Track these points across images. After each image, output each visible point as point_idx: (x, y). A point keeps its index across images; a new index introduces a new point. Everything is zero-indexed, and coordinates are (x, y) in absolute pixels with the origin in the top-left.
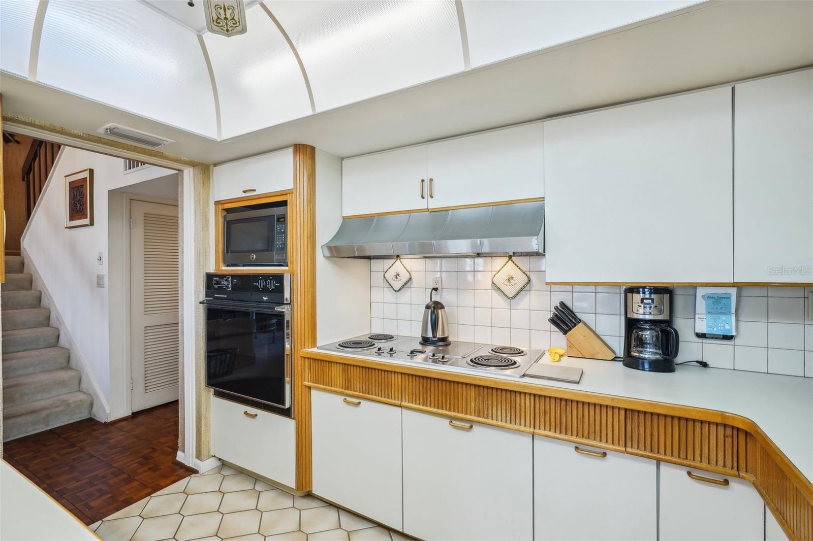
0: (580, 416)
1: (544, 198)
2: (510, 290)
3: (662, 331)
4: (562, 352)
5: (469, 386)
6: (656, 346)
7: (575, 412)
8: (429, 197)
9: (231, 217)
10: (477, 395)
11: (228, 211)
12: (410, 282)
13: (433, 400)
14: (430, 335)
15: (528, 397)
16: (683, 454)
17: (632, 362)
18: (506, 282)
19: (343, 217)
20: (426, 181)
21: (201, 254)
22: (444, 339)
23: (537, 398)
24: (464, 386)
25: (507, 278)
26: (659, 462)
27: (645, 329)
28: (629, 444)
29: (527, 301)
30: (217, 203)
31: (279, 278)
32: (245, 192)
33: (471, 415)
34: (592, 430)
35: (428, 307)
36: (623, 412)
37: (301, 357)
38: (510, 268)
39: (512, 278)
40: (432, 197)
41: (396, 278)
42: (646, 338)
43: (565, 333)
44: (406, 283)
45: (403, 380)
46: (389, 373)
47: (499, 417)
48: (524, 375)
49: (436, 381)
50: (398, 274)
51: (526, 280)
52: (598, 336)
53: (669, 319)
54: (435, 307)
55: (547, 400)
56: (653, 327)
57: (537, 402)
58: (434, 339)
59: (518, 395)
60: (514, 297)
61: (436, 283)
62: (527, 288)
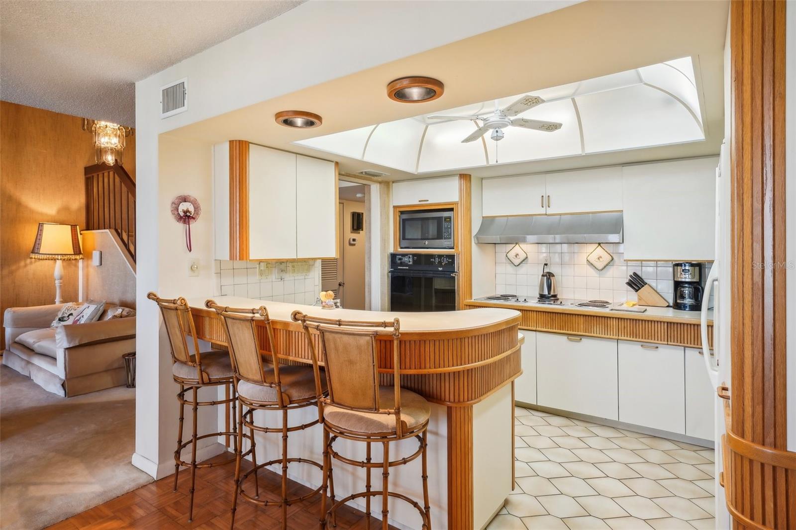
0: (644, 328)
1: (622, 211)
2: (600, 265)
3: (695, 288)
4: (635, 303)
5: (579, 316)
6: (690, 298)
7: (641, 326)
8: (547, 206)
9: (405, 216)
10: (585, 321)
11: (402, 213)
12: (526, 260)
13: (557, 326)
14: (546, 292)
15: (614, 320)
16: (696, 343)
17: (677, 306)
18: (597, 260)
19: (483, 217)
20: (544, 196)
21: (384, 241)
22: (555, 296)
23: (620, 320)
24: (577, 316)
25: (598, 257)
26: (685, 347)
27: (686, 287)
28: (669, 340)
29: (612, 271)
30: (395, 207)
31: (452, 257)
32: (419, 201)
33: (581, 332)
34: (650, 335)
35: (543, 276)
36: (666, 324)
37: (465, 305)
38: (599, 251)
39: (601, 257)
40: (549, 207)
41: (516, 257)
42: (685, 293)
43: (637, 291)
44: (523, 260)
45: (537, 315)
46: (528, 312)
47: (598, 332)
48: (612, 310)
49: (559, 315)
50: (518, 255)
51: (610, 258)
52: (658, 293)
53: (698, 281)
54: (549, 276)
55: (626, 321)
56: (691, 286)
57: (620, 322)
58: (549, 295)
59: (609, 319)
60: (602, 269)
61: (546, 260)
62: (611, 263)
